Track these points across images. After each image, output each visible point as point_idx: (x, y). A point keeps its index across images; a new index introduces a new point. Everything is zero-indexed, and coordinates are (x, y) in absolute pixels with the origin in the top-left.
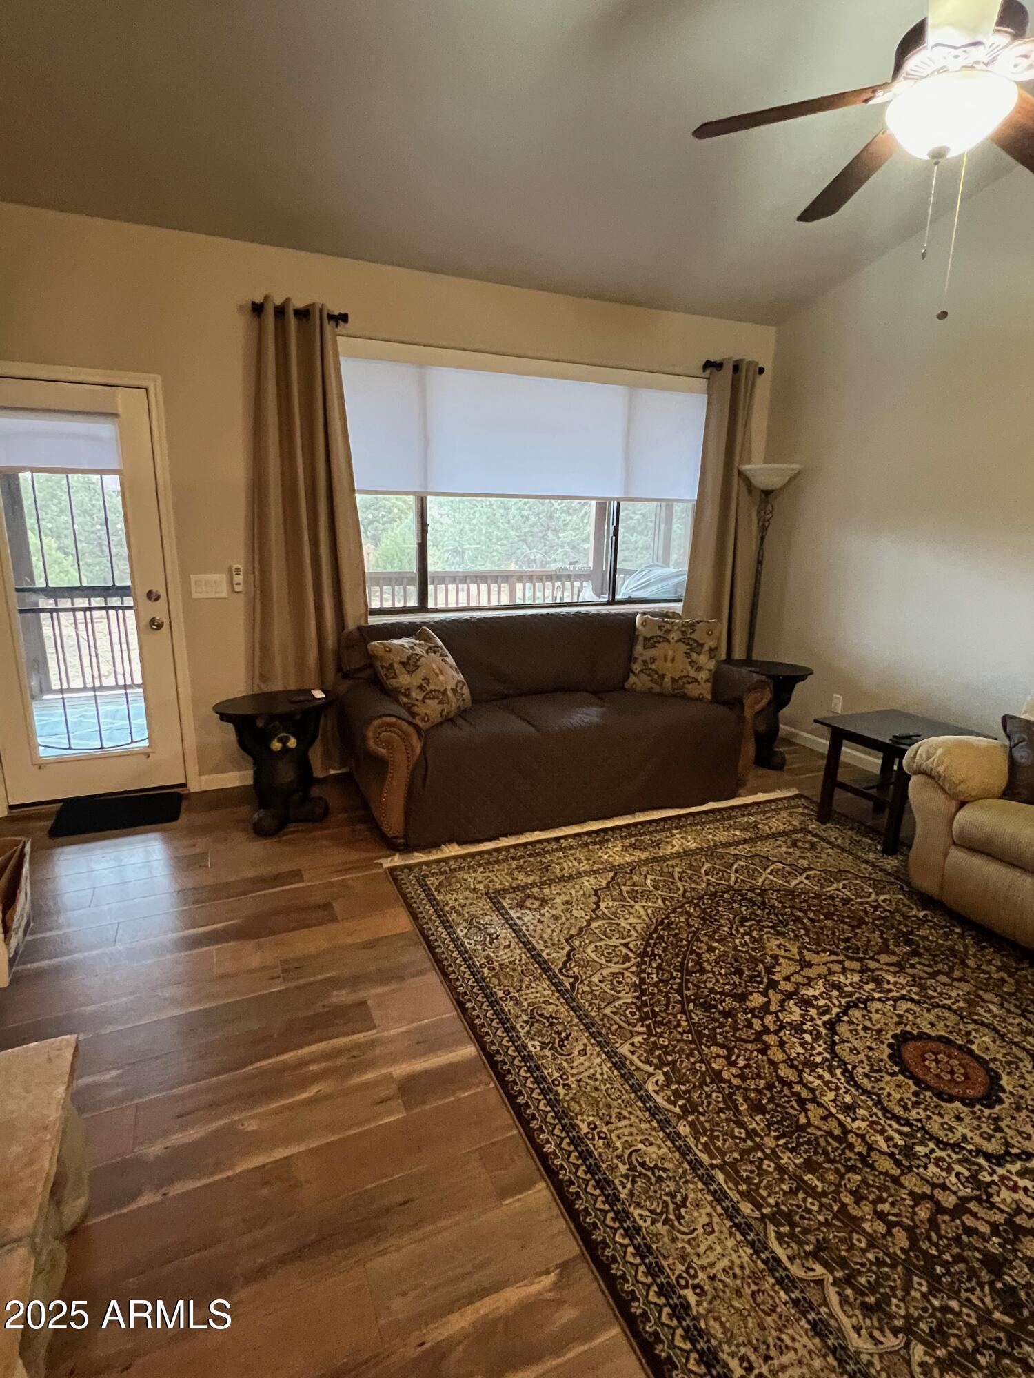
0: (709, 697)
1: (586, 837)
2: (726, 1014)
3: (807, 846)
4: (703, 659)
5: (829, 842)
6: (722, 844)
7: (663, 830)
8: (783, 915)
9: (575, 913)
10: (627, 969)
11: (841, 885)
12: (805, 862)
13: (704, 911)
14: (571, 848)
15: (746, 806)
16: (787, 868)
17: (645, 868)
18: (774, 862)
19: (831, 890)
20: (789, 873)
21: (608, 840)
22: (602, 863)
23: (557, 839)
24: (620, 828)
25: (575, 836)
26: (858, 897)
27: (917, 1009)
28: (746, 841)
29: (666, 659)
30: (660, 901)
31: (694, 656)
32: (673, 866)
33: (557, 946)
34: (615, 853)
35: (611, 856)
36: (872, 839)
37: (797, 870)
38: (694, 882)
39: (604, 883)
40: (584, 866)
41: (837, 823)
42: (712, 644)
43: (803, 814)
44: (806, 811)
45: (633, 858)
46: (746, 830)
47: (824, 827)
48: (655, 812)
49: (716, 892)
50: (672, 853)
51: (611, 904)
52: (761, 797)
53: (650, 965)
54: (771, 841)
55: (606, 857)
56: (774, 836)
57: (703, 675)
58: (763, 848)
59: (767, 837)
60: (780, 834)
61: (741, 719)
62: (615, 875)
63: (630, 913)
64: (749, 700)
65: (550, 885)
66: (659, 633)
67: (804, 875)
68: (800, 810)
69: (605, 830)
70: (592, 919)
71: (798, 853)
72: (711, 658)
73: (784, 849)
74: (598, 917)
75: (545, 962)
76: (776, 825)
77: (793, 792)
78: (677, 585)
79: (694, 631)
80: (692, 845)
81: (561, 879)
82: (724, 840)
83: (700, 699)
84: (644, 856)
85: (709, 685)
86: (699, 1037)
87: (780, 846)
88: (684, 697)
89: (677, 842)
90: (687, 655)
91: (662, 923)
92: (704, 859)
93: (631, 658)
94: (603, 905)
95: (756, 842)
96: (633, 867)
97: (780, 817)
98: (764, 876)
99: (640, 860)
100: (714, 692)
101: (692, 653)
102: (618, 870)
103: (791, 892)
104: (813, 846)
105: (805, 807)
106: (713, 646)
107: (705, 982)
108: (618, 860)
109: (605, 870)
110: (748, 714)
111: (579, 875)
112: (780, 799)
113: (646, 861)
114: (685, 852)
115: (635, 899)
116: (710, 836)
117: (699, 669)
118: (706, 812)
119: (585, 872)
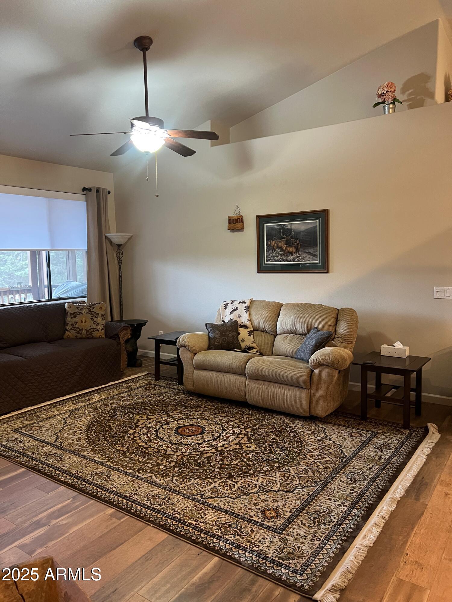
0: (104, 336)
1: (55, 404)
2: (121, 437)
3: (151, 388)
4: (99, 320)
5: (159, 386)
6: (116, 394)
7: (90, 395)
8: (141, 409)
9: (56, 427)
10: (82, 436)
11: (163, 397)
12: (150, 393)
13: (111, 414)
14: (49, 409)
15: (126, 381)
16: (143, 396)
17: (84, 408)
18: (137, 396)
19: (159, 399)
20: (143, 398)
21: (65, 403)
22: (65, 410)
23: (41, 407)
24: (70, 398)
25: (49, 405)
26: (168, 399)
27: (184, 421)
28: (126, 392)
29: (82, 322)
30: (92, 416)
31: (95, 319)
32: (96, 405)
33: (52, 437)
34: (69, 406)
35: (68, 408)
36: (175, 382)
37: (146, 396)
38: (106, 408)
39: (67, 416)
40: (56, 413)
41: (163, 380)
42: (103, 313)
43: (149, 379)
44: (151, 378)
45: (78, 406)
46: (126, 388)
47: (158, 382)
48: (85, 390)
49: (115, 408)
50: (95, 401)
51: (71, 421)
52: (132, 377)
53: (91, 433)
54: (137, 390)
55: (66, 408)
56: (138, 388)
57: (100, 327)
58: (133, 393)
59: (135, 389)
60: (140, 387)
61: (119, 343)
62: (71, 412)
63: (80, 422)
64: (121, 335)
65: (42, 422)
66: (77, 310)
67: (149, 397)
68: (149, 378)
69: (64, 400)
70: (64, 427)
71: (147, 391)
72: (103, 319)
73: (142, 391)
74: (66, 426)
75: (47, 442)
76: (138, 385)
77: (146, 373)
78: (83, 290)
79: (94, 308)
80: (103, 397)
81: (47, 419)
82: (117, 393)
83: (100, 338)
84: (83, 405)
85: (103, 331)
86: (111, 444)
87: (140, 391)
88: (93, 338)
89: (97, 398)
90: (92, 319)
91: (94, 421)
92: (109, 400)
93: (65, 324)
94: (68, 422)
95: (130, 391)
96: (78, 409)
97: (140, 382)
98: (134, 400)
99: (81, 406)
100: (106, 334)
101: (94, 318)
102: (71, 411)
103: (144, 402)
104: (153, 388)
105: (151, 377)
106: (103, 314)
107: (113, 432)
108: (72, 408)
109: (66, 412)
110: (122, 341)
111: (54, 416)
112: (141, 376)
113: (84, 406)
114: (101, 400)
115: (81, 417)
116: (111, 393)
117: (98, 324)
118: (109, 386)
119: (57, 414)
